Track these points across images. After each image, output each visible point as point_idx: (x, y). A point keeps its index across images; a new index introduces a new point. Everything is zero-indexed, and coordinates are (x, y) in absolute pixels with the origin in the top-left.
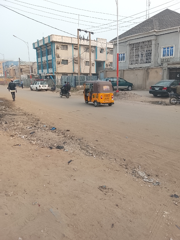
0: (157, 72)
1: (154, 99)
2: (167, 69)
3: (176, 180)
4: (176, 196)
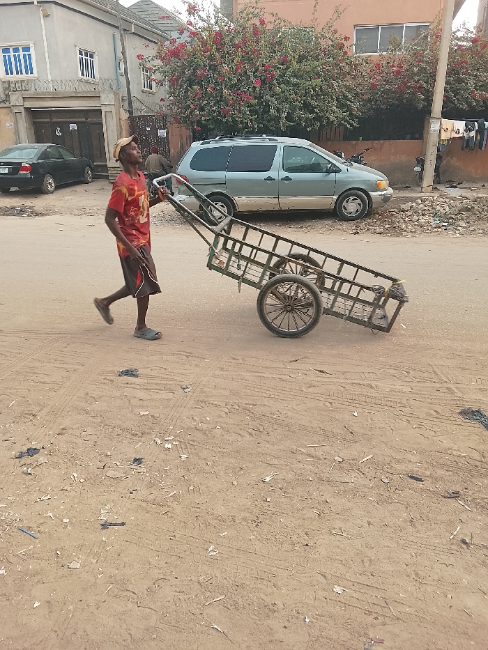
1: (3, 199)
3: (38, 408)
4: (32, 452)
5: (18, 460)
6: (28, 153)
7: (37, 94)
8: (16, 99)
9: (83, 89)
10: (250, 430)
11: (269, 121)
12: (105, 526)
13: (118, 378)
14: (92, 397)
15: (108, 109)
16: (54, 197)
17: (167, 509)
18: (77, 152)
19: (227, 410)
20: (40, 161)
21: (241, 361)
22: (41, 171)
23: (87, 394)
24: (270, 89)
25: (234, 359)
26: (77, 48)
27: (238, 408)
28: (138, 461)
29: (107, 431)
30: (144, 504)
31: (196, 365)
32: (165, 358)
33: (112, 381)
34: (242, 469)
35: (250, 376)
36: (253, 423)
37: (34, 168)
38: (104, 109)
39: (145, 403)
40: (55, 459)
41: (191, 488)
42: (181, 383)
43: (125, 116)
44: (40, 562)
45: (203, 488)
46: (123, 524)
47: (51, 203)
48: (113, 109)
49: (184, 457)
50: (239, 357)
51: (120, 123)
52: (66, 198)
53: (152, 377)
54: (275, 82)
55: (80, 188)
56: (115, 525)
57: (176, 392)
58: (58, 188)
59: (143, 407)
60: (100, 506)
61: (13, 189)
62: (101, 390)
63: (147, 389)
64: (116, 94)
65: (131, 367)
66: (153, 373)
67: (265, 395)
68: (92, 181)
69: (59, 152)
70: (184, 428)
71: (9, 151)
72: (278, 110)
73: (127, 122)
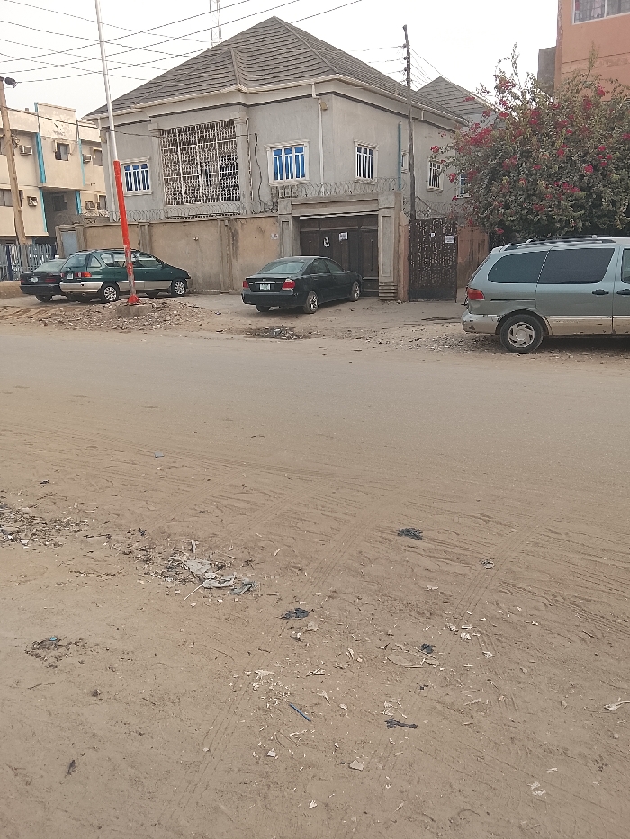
0: (261, 230)
1: (261, 319)
2: (291, 222)
3: (305, 562)
4: (301, 613)
5: (286, 621)
6: (292, 267)
7: (308, 200)
8: (284, 207)
9: (359, 191)
10: (582, 635)
11: (599, 217)
12: (391, 724)
13: (397, 538)
14: (366, 557)
15: (386, 213)
16: (316, 318)
17: (472, 720)
18: (346, 265)
19: (546, 602)
20: (305, 277)
21: (564, 536)
22: (306, 287)
23: (360, 552)
24: (604, 176)
25: (553, 532)
26: (356, 144)
27: (562, 600)
28: (427, 648)
29: (386, 604)
30: (439, 707)
31: (499, 534)
32: (456, 519)
33: (390, 541)
34: (573, 686)
35: (579, 559)
36: (586, 624)
37: (298, 284)
38: (381, 214)
39: (432, 575)
40: (326, 626)
41: (501, 698)
42: (479, 555)
43: (406, 220)
44: (315, 751)
45: (517, 701)
46: (414, 726)
47: (313, 324)
48: (392, 213)
49: (489, 654)
50: (561, 531)
51: (399, 229)
52: (330, 318)
53: (442, 543)
54: (612, 167)
55: (345, 308)
56: (403, 725)
57: (474, 567)
58: (320, 307)
59: (430, 580)
60: (383, 697)
61: (272, 308)
62: (377, 550)
63: (434, 557)
64: (398, 195)
65: (414, 526)
66: (441, 537)
67: (603, 588)
68: (359, 299)
69: (326, 266)
70: (486, 616)
71: (272, 265)
72: (614, 203)
73: (407, 228)
